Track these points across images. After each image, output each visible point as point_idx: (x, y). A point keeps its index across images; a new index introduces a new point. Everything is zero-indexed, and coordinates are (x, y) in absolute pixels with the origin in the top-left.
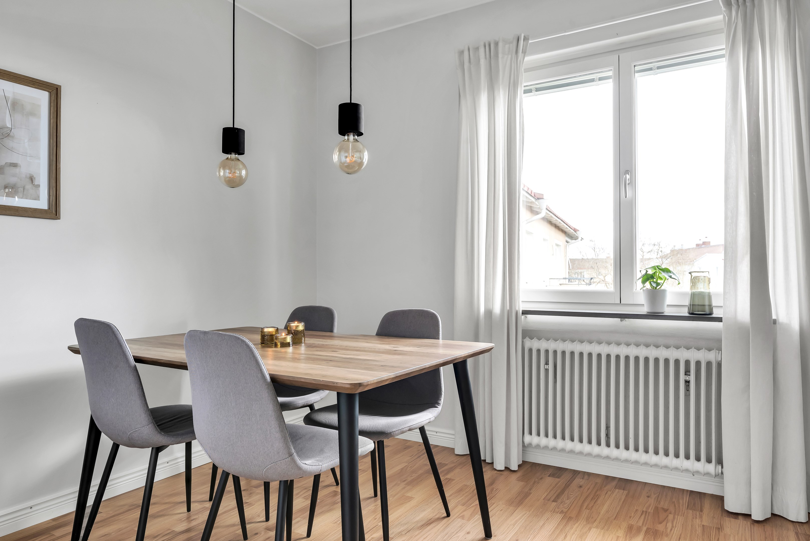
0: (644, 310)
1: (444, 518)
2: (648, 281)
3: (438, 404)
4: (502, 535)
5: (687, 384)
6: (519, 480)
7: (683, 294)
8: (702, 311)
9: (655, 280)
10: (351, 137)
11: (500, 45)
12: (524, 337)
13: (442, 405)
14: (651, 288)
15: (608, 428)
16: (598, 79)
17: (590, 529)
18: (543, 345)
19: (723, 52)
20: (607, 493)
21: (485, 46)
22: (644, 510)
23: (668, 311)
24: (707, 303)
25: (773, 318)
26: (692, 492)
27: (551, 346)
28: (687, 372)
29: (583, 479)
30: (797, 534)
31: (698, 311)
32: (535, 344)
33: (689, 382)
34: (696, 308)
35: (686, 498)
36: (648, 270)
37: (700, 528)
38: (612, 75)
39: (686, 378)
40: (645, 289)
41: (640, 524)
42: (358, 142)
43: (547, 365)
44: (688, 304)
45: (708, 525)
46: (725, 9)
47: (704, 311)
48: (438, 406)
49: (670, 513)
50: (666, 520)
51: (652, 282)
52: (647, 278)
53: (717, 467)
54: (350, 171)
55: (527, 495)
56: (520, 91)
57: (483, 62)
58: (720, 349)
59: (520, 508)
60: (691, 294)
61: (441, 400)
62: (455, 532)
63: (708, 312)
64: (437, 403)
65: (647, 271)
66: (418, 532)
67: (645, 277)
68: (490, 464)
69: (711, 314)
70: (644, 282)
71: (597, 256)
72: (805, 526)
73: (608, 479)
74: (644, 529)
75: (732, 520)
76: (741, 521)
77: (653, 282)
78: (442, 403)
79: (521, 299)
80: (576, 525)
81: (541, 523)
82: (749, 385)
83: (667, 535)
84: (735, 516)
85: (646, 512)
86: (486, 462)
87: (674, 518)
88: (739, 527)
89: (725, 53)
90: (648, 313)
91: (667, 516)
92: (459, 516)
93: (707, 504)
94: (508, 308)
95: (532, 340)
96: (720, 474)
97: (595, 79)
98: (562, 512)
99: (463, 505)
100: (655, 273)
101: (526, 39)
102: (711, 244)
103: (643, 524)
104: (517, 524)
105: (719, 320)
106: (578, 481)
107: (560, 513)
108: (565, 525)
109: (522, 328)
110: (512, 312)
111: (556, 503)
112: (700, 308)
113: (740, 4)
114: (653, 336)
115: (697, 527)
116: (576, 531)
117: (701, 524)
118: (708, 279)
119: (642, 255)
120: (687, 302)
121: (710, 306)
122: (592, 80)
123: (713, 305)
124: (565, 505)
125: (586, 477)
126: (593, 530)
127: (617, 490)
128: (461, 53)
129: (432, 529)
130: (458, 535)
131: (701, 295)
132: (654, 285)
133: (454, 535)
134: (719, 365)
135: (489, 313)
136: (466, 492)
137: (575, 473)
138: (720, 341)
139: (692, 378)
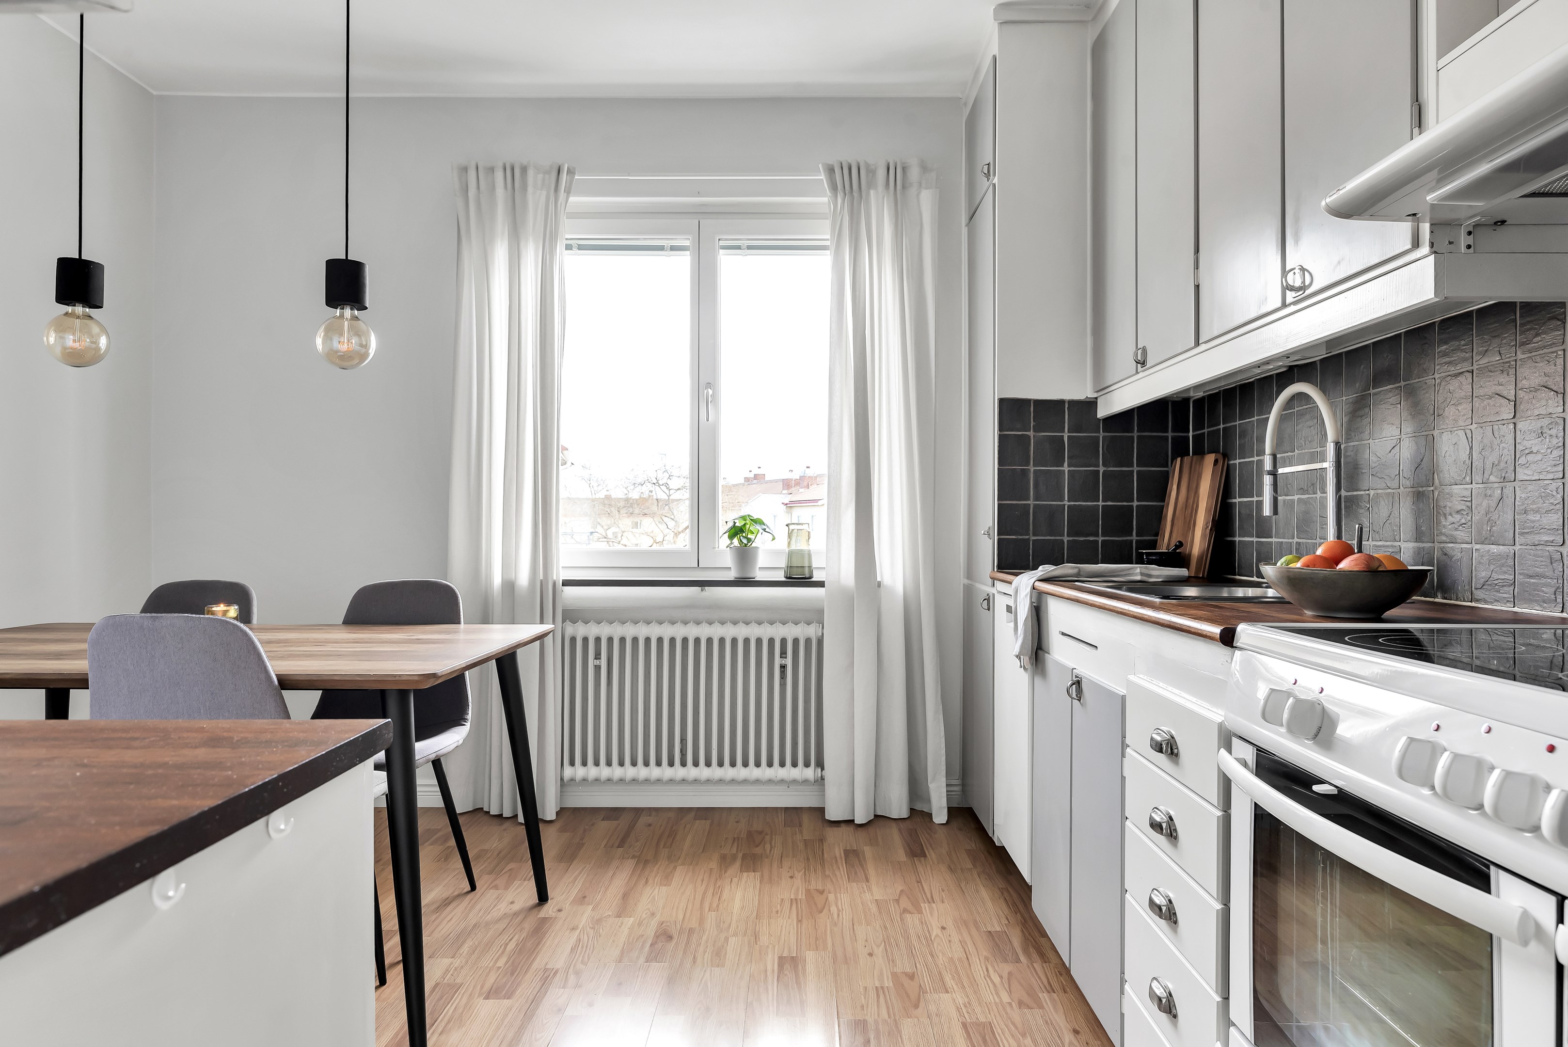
0: (731, 575)
1: (468, 892)
2: (737, 537)
3: (465, 720)
4: (561, 895)
5: (782, 669)
6: (562, 830)
7: (777, 553)
8: (801, 575)
9: (744, 534)
10: (348, 312)
11: (531, 173)
12: (564, 621)
13: (470, 721)
14: (739, 546)
15: (683, 740)
16: (669, 248)
17: (675, 868)
18: (592, 630)
19: (828, 243)
20: (685, 826)
21: (505, 169)
22: (735, 836)
23: (760, 576)
24: (806, 564)
25: (878, 580)
26: (786, 809)
27: (604, 631)
28: (783, 654)
29: (650, 816)
30: (900, 830)
31: (796, 575)
32: (580, 630)
33: (784, 666)
34: (795, 570)
35: (782, 816)
36: (736, 521)
37: (801, 843)
38: (689, 245)
39: (782, 662)
40: (732, 546)
41: (734, 851)
42: (359, 320)
43: (597, 659)
44: (784, 567)
45: (809, 838)
46: (830, 194)
47: (804, 575)
48: (465, 723)
49: (766, 834)
50: (763, 842)
51: (741, 537)
52: (736, 531)
53: (817, 770)
54: (345, 364)
55: (580, 846)
56: (560, 247)
57: (500, 191)
58: (821, 622)
59: (575, 862)
60: (789, 553)
61: (468, 713)
62: (492, 906)
63: (807, 576)
64: (462, 719)
65: (735, 523)
66: (434, 917)
67: (733, 531)
68: (510, 820)
69: (811, 577)
70: (731, 537)
71: (593, 494)
72: (908, 822)
73: (683, 811)
74: (740, 855)
75: (835, 829)
76: (844, 828)
77: (743, 537)
78: (470, 718)
79: (562, 564)
80: (657, 866)
81: (611, 874)
82: (852, 664)
83: (767, 857)
84: (837, 824)
85: (738, 838)
86: (504, 816)
87: (771, 839)
88: (843, 835)
89: (829, 244)
90: (736, 578)
91: (764, 838)
92: (490, 887)
93: (805, 818)
94: (541, 578)
95: (574, 624)
96: (820, 779)
97: (665, 246)
98: (633, 857)
99: (490, 873)
100: (745, 525)
101: (571, 172)
102: (767, 478)
103: (737, 851)
104: (577, 881)
105: (821, 584)
106: (644, 820)
107: (631, 859)
108: (643, 869)
109: (562, 607)
110: (547, 582)
111: (622, 849)
112: (800, 570)
113: (847, 192)
114: (741, 609)
115: (799, 842)
116: (658, 873)
117: (802, 839)
118: (807, 533)
119: (668, 495)
120: (783, 564)
121: (810, 567)
122: (661, 248)
123: (813, 567)
124: (636, 849)
125: (654, 813)
126: (679, 869)
127: (698, 821)
128: (465, 169)
129: (455, 908)
130: (499, 907)
131: (800, 553)
132: (745, 541)
133: (492, 910)
134: (820, 642)
135: (509, 586)
136: (488, 858)
137: (638, 812)
138: (821, 612)
139: (789, 662)
